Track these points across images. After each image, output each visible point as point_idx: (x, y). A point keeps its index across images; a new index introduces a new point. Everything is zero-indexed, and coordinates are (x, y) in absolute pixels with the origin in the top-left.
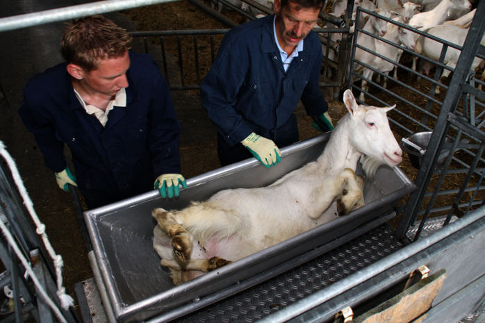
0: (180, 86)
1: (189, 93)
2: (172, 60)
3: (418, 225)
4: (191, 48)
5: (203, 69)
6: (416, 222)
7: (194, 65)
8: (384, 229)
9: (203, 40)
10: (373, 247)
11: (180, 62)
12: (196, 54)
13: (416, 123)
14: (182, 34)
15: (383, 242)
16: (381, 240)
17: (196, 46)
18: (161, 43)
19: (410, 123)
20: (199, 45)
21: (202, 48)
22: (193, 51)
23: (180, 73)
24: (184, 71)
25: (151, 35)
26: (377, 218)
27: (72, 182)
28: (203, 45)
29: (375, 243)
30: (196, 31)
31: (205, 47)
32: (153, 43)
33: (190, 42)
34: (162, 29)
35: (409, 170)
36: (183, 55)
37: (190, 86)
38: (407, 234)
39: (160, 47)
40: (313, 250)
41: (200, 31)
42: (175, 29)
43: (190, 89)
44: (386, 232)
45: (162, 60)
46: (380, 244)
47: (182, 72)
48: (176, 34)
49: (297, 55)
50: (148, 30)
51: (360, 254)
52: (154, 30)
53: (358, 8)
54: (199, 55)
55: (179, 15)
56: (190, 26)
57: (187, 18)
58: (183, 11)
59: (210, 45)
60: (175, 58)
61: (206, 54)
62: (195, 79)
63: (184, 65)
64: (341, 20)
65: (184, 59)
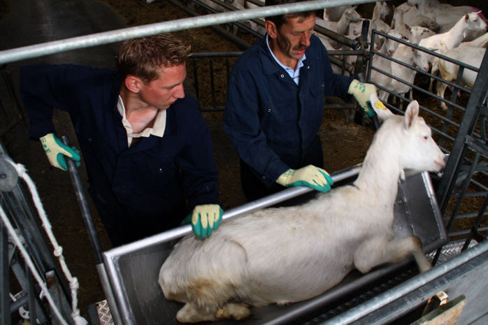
1: (205, 115)
4: (207, 71)
5: (219, 92)
7: (209, 86)
9: (219, 62)
11: (196, 84)
12: (212, 76)
14: (198, 57)
17: (211, 68)
20: (214, 67)
21: (217, 70)
22: (209, 73)
24: (200, 93)
28: (218, 67)
31: (221, 70)
33: (206, 65)
36: (199, 77)
37: (206, 108)
41: (216, 53)
43: (205, 111)
47: (197, 94)
53: (373, 30)
54: (215, 77)
55: (194, 37)
56: (206, 49)
57: (203, 40)
58: (200, 33)
59: (225, 67)
60: (191, 80)
61: (222, 76)
62: (210, 101)
63: (199, 87)
64: (356, 42)
65: (200, 81)
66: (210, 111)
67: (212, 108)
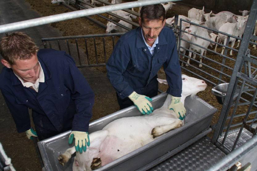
0: (87, 65)
1: (92, 69)
2: (82, 51)
3: (224, 135)
4: (92, 45)
5: (99, 55)
6: (223, 133)
7: (94, 53)
8: (205, 139)
9: (98, 40)
10: (200, 149)
11: (87, 52)
12: (95, 47)
13: (215, 79)
14: (87, 37)
15: (205, 145)
16: (204, 144)
17: (95, 43)
18: (76, 42)
19: (212, 79)
20: (96, 43)
21: (98, 44)
22: (93, 46)
23: (87, 58)
24: (89, 57)
25: (70, 38)
26: (201, 132)
27: (34, 135)
28: (98, 43)
29: (201, 146)
30: (95, 35)
31: (100, 44)
32: (72, 42)
33: (91, 41)
34: (76, 35)
35: (214, 104)
36: (88, 48)
37: (93, 65)
38: (218, 140)
39: (75, 44)
40: (167, 153)
41: (97, 35)
42: (83, 35)
43: (92, 66)
44: (207, 140)
45: (77, 51)
46: (203, 147)
47: (88, 57)
48: (84, 37)
49: (155, 46)
50: (68, 36)
51: (193, 154)
52: (72, 35)
53: (180, 19)
54: (97, 48)
55: (85, 27)
56: (91, 33)
57: (89, 29)
58: (87, 25)
59: (102, 42)
60: (84, 50)
61: (100, 47)
62: (95, 61)
63: (89, 54)
64: (172, 26)
65: (89, 51)
66: (95, 66)
67: (96, 65)
